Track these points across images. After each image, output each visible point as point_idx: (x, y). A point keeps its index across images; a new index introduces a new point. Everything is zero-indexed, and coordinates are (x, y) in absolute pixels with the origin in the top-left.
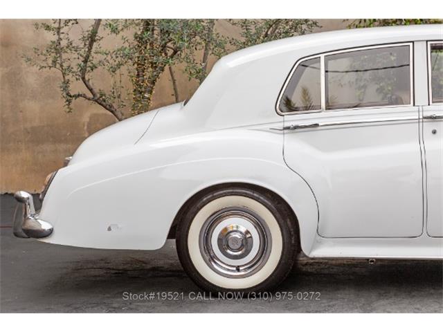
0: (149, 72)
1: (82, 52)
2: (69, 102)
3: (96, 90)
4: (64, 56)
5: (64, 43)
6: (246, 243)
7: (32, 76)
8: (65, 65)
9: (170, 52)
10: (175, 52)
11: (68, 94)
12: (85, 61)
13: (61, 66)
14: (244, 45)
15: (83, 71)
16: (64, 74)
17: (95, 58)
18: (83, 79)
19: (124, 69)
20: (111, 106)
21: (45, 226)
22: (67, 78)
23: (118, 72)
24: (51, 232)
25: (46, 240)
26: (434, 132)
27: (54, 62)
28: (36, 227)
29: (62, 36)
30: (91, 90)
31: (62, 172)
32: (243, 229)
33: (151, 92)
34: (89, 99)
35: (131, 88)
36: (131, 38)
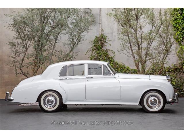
0: (36, 68)
1: (20, 63)
2: (17, 74)
3: (23, 72)
4: (16, 64)
5: (16, 61)
6: (52, 102)
7: (6, 68)
8: (16, 66)
9: (41, 63)
10: (42, 64)
11: (17, 73)
12: (21, 65)
13: (15, 66)
14: (57, 62)
15: (20, 67)
16: (16, 68)
17: (24, 64)
18: (20, 69)
19: (30, 67)
20: (27, 76)
21: (12, 98)
22: (16, 69)
23: (29, 67)
24: (13, 100)
25: (12, 101)
26: (88, 80)
27: (14, 65)
28: (10, 99)
29: (16, 59)
30: (22, 72)
31: (16, 88)
32: (52, 99)
33: (36, 72)
34: (22, 74)
35: (32, 71)
36: (32, 60)
